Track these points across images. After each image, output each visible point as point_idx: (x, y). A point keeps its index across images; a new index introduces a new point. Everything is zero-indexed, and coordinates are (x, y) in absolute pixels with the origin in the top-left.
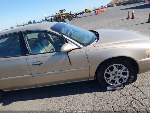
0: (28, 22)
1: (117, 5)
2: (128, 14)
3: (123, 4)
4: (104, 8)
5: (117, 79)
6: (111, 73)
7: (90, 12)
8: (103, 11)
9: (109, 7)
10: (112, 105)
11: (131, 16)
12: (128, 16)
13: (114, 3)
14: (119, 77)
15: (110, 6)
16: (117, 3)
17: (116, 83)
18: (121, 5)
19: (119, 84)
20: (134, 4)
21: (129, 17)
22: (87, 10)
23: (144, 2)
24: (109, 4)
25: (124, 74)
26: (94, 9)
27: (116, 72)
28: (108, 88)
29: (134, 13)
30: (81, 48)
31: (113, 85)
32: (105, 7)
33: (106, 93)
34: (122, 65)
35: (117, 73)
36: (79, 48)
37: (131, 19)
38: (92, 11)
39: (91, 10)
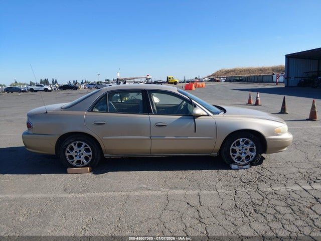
0: (41, 80)
1: (226, 81)
2: (250, 97)
3: (238, 81)
4: (202, 82)
5: (243, 156)
6: (237, 148)
7: (175, 83)
8: (201, 86)
9: (210, 81)
10: (239, 179)
11: (253, 102)
12: (250, 100)
13: (221, 75)
14: (245, 153)
15: (213, 80)
16: (227, 77)
17: (243, 161)
18: (233, 81)
19: (245, 162)
20: (258, 84)
21: (249, 103)
22: (170, 78)
23: (276, 84)
24: (212, 75)
25: (251, 150)
26: (182, 80)
27: (243, 147)
28: (233, 166)
29: (259, 96)
30: (210, 116)
31: (239, 162)
32: (204, 80)
33: (230, 171)
34: (249, 140)
35: (244, 149)
36: (208, 115)
37: (254, 105)
38: (180, 83)
39: (178, 81)
